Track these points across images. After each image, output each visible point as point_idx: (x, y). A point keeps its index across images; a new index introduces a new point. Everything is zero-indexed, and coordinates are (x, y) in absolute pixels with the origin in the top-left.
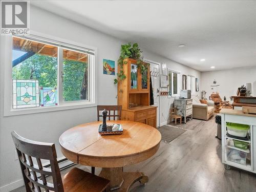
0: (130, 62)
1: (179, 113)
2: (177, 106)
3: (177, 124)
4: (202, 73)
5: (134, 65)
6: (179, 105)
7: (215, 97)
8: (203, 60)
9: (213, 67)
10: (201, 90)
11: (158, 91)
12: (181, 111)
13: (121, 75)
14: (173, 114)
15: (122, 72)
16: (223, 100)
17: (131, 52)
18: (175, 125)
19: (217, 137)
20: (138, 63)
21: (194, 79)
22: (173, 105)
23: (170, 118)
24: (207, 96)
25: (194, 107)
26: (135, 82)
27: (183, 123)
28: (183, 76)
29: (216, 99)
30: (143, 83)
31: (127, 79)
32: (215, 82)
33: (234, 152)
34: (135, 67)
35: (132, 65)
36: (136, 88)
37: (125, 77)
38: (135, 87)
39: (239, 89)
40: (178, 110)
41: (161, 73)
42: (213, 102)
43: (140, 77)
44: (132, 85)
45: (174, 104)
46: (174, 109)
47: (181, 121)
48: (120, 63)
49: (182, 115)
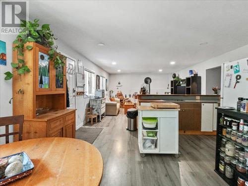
0: (38, 48)
1: (95, 112)
2: (93, 106)
3: (93, 124)
4: (110, 74)
5: (44, 55)
6: (95, 104)
7: (120, 95)
8: (114, 63)
9: (119, 71)
10: (110, 90)
11: (74, 91)
12: (96, 110)
13: (21, 66)
14: (89, 114)
15: (23, 62)
16: (125, 97)
17: (39, 34)
18: (91, 125)
19: (128, 129)
20: (50, 52)
21: (104, 80)
22: (89, 105)
23: (86, 118)
24: (114, 95)
25: (107, 105)
26: (45, 79)
27: (99, 121)
28: (97, 76)
29: (120, 97)
30: (57, 81)
31: (31, 73)
32: (119, 83)
33: (148, 141)
34: (46, 57)
35: (40, 54)
36: (47, 87)
37: (28, 71)
38: (45, 86)
39: (142, 88)
40: (93, 109)
41: (77, 71)
42: (119, 100)
43: (53, 73)
44: (41, 82)
45: (89, 103)
46: (90, 109)
47: (97, 120)
48: (18, 47)
49: (97, 114)
